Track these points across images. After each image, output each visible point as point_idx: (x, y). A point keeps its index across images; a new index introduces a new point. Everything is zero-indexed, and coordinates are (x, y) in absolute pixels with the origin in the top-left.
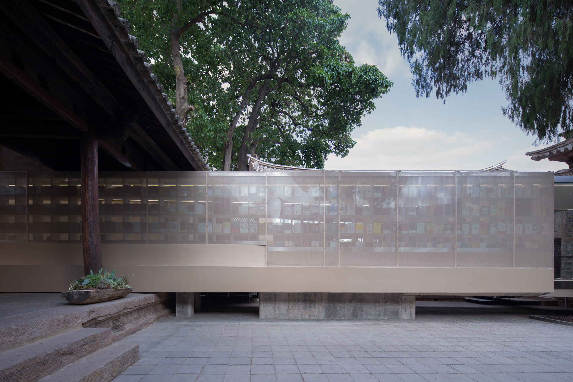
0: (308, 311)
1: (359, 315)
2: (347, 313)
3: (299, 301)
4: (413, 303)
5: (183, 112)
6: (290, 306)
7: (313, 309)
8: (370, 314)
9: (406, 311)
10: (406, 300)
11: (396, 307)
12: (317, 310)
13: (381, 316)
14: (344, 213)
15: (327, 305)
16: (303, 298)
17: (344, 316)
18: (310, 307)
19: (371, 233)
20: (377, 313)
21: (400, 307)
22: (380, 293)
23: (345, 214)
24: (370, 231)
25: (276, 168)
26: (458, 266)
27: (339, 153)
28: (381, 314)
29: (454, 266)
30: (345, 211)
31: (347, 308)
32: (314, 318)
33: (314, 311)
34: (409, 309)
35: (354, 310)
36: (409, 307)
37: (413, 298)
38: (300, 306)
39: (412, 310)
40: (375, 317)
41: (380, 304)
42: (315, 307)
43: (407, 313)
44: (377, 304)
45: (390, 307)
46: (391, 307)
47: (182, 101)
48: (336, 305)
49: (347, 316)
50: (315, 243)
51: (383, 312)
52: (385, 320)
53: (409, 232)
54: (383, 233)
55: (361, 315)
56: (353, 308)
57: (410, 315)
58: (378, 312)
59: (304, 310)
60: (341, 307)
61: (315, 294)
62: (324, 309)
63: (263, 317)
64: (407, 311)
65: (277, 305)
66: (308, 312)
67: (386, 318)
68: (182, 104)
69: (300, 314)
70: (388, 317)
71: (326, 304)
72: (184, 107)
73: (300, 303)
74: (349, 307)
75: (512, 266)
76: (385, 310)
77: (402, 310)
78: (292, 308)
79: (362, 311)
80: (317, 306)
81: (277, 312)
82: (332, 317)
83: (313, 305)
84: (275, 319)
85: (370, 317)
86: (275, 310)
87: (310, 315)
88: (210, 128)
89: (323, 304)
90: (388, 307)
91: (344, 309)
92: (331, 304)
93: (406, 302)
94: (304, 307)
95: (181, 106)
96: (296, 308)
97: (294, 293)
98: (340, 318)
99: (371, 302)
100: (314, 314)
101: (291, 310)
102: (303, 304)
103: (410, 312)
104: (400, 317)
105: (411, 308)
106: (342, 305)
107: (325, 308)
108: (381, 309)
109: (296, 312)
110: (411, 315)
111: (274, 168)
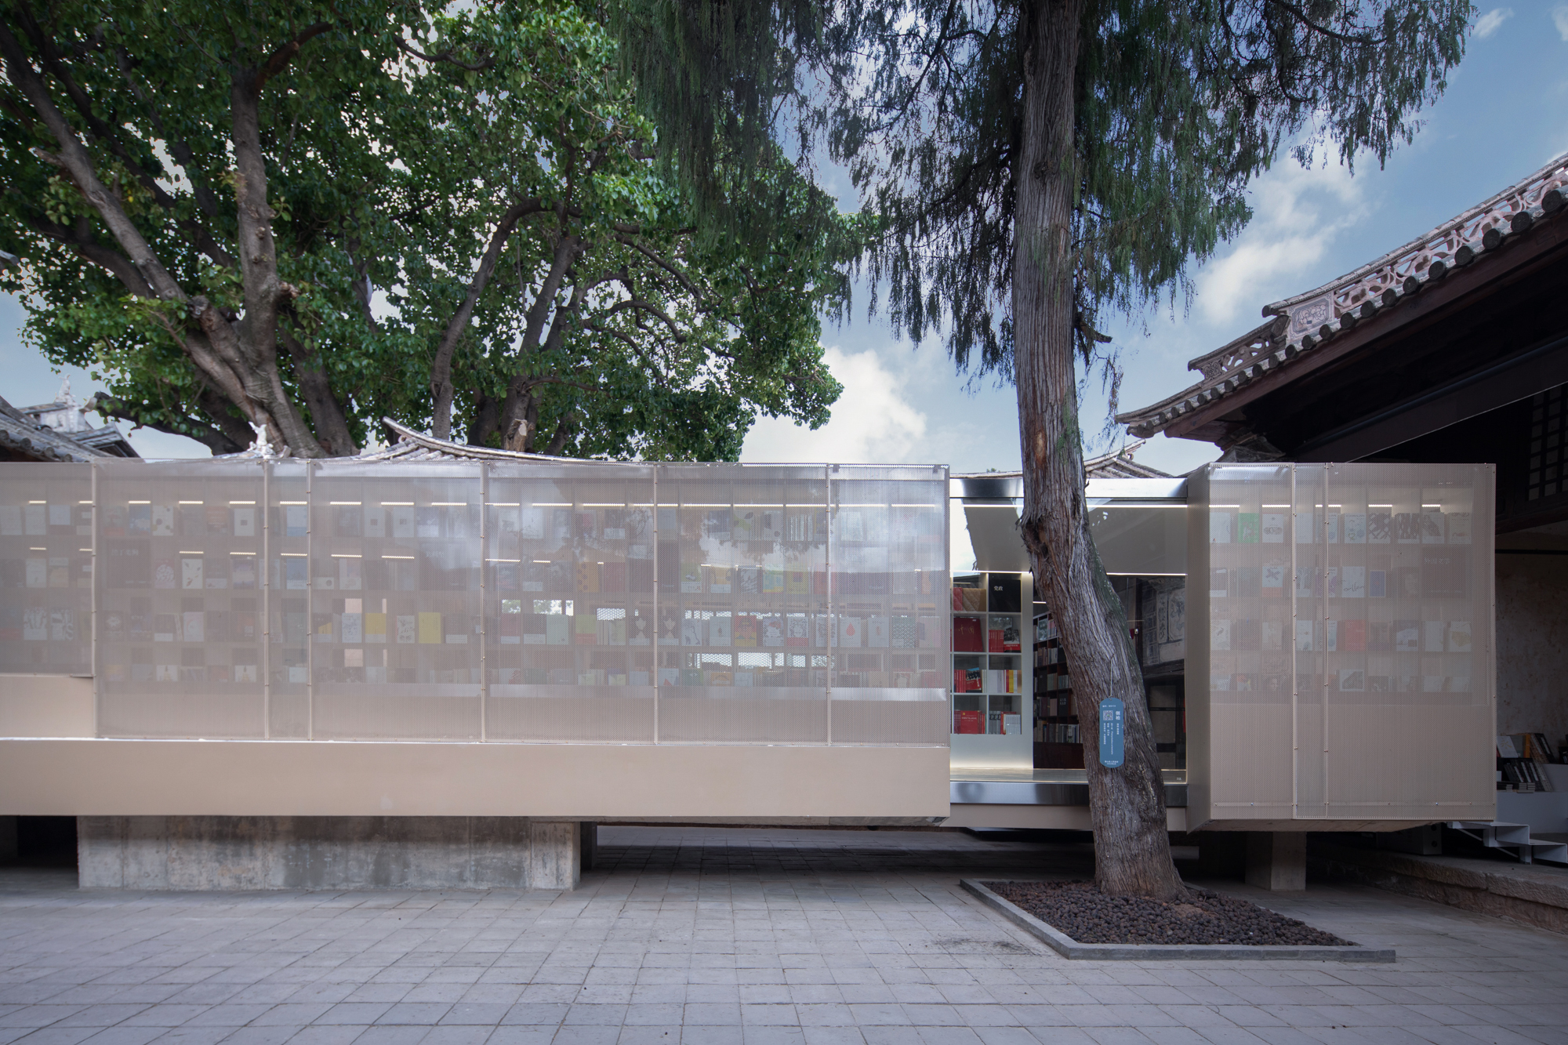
0: (230, 866)
1: (394, 878)
2: (356, 871)
3: (200, 837)
4: (565, 843)
5: (265, 301)
6: (173, 854)
7: (245, 862)
8: (432, 875)
9: (545, 866)
10: (544, 833)
11: (515, 855)
12: (258, 864)
13: (465, 881)
14: (329, 583)
15: (293, 848)
16: (215, 828)
17: (347, 880)
18: (237, 855)
19: (412, 641)
20: (454, 871)
21: (527, 854)
22: (465, 817)
23: (332, 587)
24: (408, 638)
25: (470, 458)
26: (661, 738)
27: (806, 419)
28: (467, 874)
29: (652, 739)
30: (332, 579)
31: (358, 861)
32: (251, 887)
33: (250, 866)
34: (554, 861)
35: (378, 864)
36: (554, 855)
37: (565, 830)
38: (205, 852)
39: (561, 862)
40: (447, 885)
41: (463, 846)
42: (251, 854)
43: (548, 871)
44: (453, 847)
45: (495, 856)
46: (499, 855)
47: (256, 269)
48: (319, 848)
49: (357, 879)
50: (245, 670)
51: (473, 869)
52: (479, 892)
53: (522, 640)
54: (448, 641)
55: (403, 878)
56: (374, 857)
57: (557, 878)
58: (457, 870)
59: (217, 864)
60: (335, 856)
61: (253, 820)
62: (282, 861)
63: (88, 885)
64: (548, 866)
65: (132, 849)
66: (229, 870)
67: (484, 886)
68: (258, 280)
69: (205, 875)
70: (490, 885)
71: (287, 845)
72: (264, 287)
73: (205, 843)
74: (362, 856)
75: (825, 740)
76: (478, 863)
77: (534, 862)
78: (180, 858)
79: (406, 865)
80: (259, 851)
81: (133, 869)
82: (309, 884)
83: (245, 849)
84: (126, 892)
85: (429, 883)
86: (124, 863)
87: (238, 879)
88: (367, 346)
89: (279, 848)
90: (489, 854)
91: (347, 861)
92: (306, 847)
93: (545, 841)
94: (218, 854)
95: (256, 285)
96: (193, 857)
97: (185, 818)
98: (334, 885)
99: (433, 840)
100: (250, 875)
101: (177, 865)
102: (215, 847)
103: (557, 869)
104: (527, 884)
105: (559, 857)
106: (338, 849)
107: (285, 857)
108: (466, 861)
109: (194, 869)
110: (559, 878)
111: (460, 456)
